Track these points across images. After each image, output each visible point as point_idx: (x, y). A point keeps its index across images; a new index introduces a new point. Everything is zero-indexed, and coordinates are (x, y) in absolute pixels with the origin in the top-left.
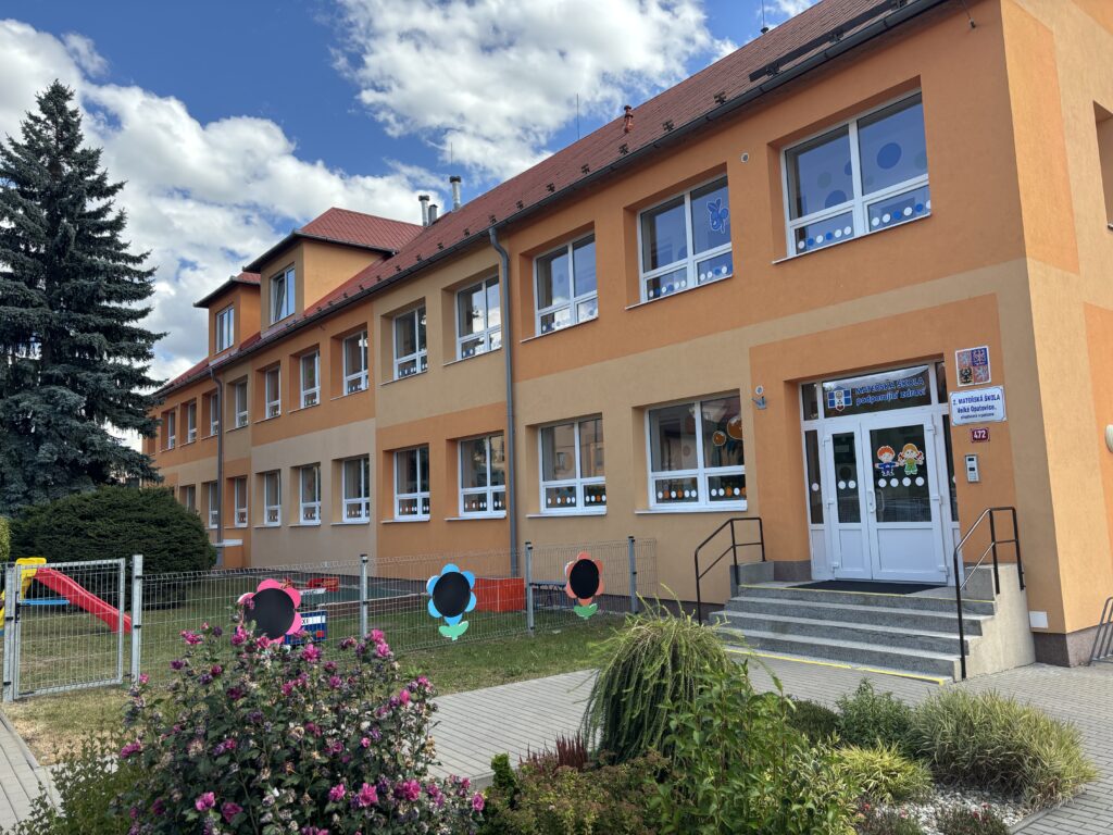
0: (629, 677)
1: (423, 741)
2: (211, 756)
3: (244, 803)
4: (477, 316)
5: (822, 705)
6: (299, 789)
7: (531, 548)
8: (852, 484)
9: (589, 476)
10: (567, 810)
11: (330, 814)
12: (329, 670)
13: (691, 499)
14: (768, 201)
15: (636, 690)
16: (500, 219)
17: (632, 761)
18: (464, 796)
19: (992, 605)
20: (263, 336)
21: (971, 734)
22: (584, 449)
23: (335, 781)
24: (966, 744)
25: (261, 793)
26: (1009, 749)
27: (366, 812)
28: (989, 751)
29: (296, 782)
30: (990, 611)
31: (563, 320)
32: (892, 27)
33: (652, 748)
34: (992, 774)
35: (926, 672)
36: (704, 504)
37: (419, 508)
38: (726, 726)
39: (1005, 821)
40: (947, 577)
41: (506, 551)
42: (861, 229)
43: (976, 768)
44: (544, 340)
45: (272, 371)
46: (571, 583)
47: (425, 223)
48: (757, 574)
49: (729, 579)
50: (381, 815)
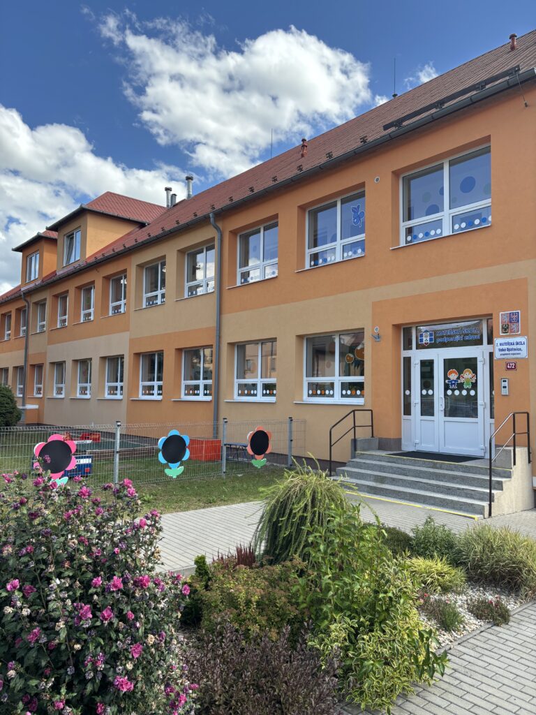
0: (285, 510)
1: (153, 550)
2: (18, 556)
3: (37, 586)
4: (199, 269)
5: (403, 530)
6: (73, 578)
7: (226, 422)
8: (430, 392)
9: (266, 377)
10: (240, 593)
11: (92, 595)
12: (96, 503)
13: (329, 396)
14: (390, 209)
15: (288, 519)
16: (218, 207)
17: (283, 563)
18: (177, 584)
19: (510, 472)
20: (58, 274)
21: (491, 552)
22: (264, 358)
23: (96, 574)
24: (488, 559)
25: (49, 580)
26: (514, 563)
27: (115, 594)
28: (502, 564)
29: (71, 574)
30: (509, 476)
31: (255, 276)
32: (475, 102)
33: (296, 556)
34: (503, 578)
35: (467, 511)
36: (338, 399)
37: (156, 391)
38: (342, 544)
39: (508, 607)
40: (485, 453)
41: (211, 423)
42: (447, 232)
43: (493, 573)
44: (242, 288)
45: (63, 297)
46: (251, 445)
47: (168, 206)
48: (368, 445)
49: (350, 447)
50: (124, 596)
